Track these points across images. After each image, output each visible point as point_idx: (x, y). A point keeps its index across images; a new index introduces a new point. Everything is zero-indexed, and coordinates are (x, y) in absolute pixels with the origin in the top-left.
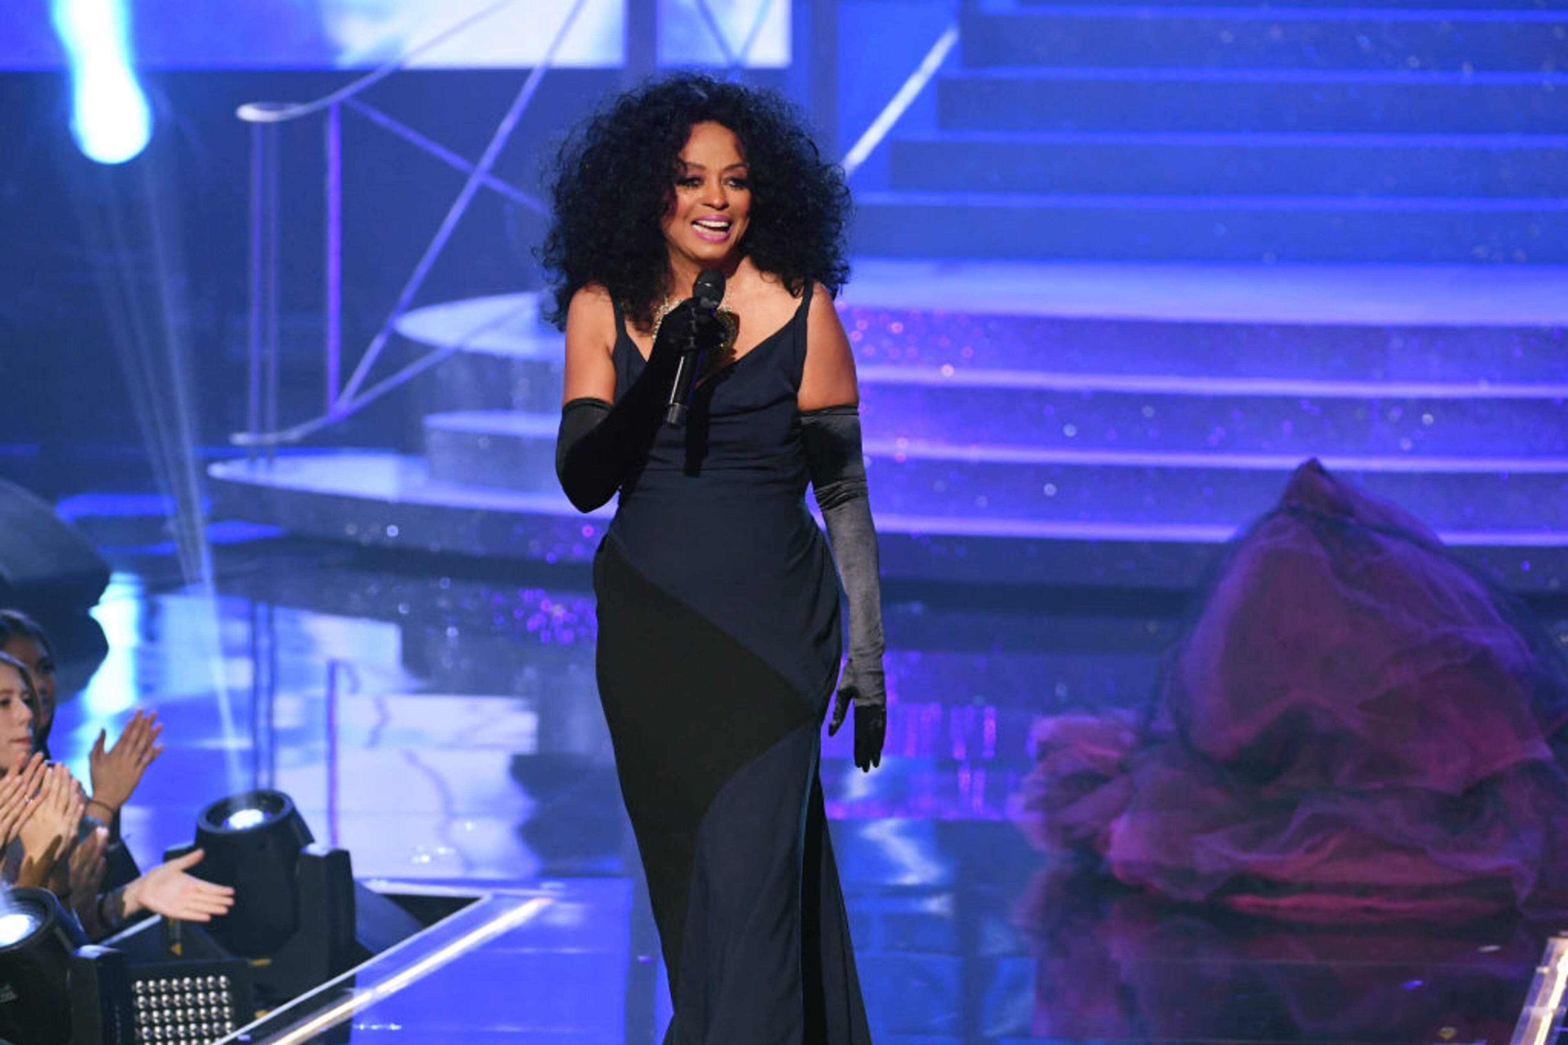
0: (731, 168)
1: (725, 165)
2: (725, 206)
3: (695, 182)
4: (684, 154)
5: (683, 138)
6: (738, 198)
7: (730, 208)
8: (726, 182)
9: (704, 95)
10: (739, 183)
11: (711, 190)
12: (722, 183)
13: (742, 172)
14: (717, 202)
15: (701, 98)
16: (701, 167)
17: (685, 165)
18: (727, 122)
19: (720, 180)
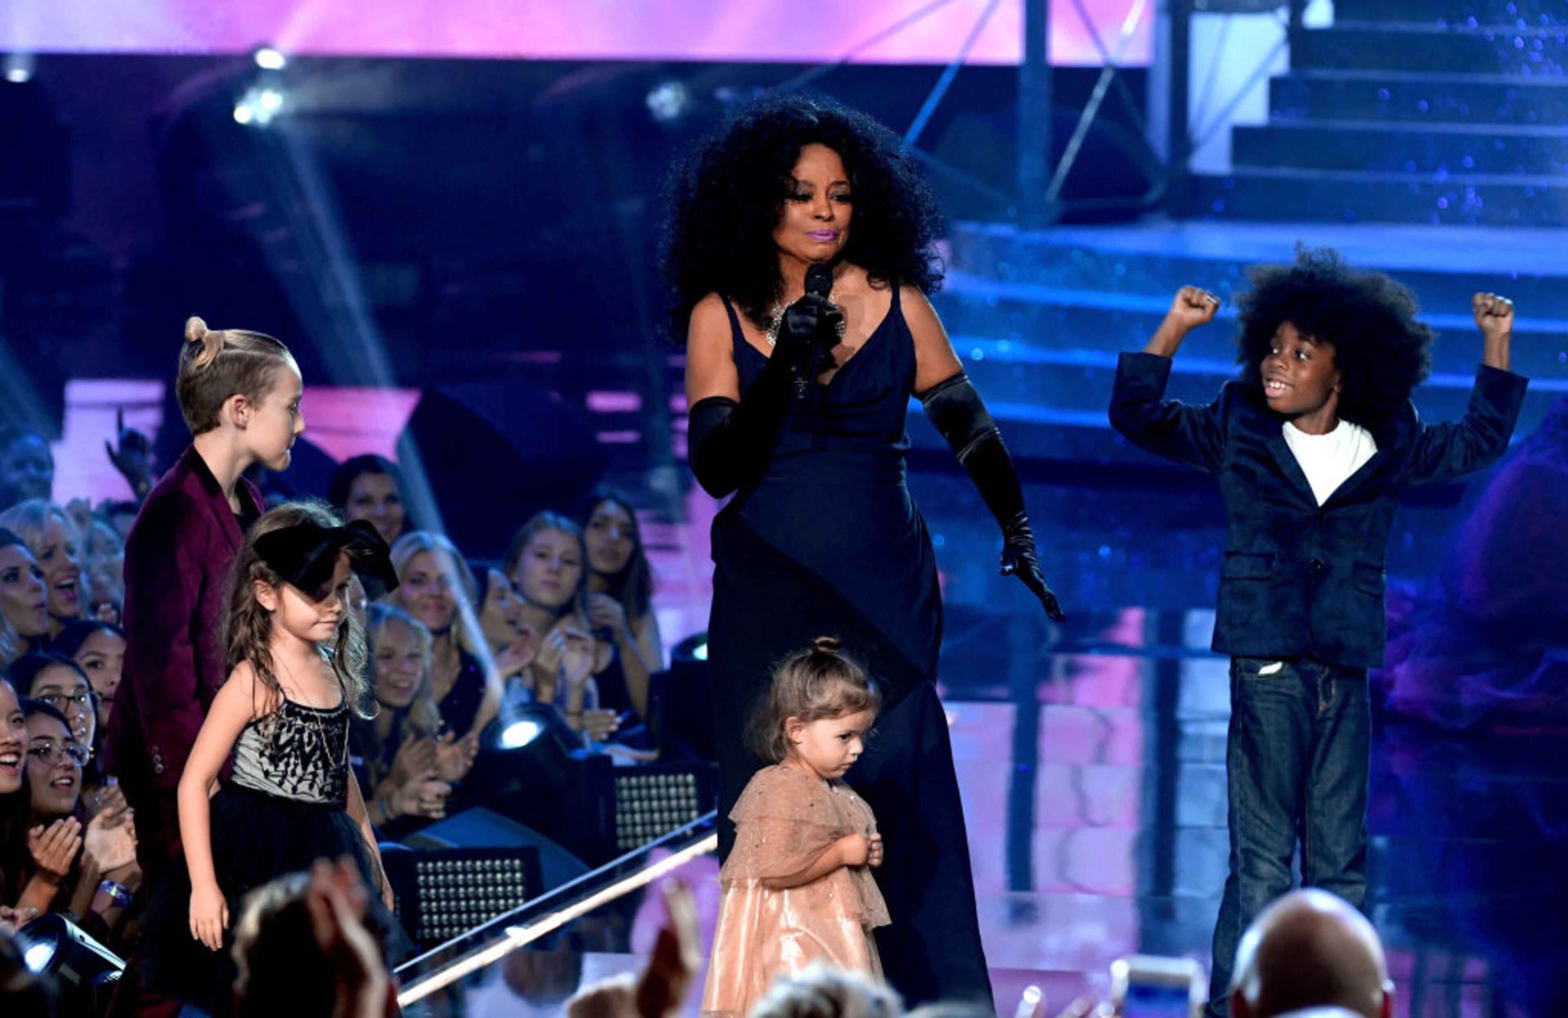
0: (838, 183)
1: (832, 180)
2: (831, 218)
3: (806, 198)
4: (797, 172)
5: (794, 158)
6: (842, 212)
7: (835, 221)
8: (832, 198)
9: (816, 120)
10: (841, 199)
11: (819, 203)
12: (829, 197)
13: (843, 189)
14: (825, 213)
15: (812, 122)
16: (811, 185)
17: (796, 182)
18: (832, 144)
19: (827, 193)
